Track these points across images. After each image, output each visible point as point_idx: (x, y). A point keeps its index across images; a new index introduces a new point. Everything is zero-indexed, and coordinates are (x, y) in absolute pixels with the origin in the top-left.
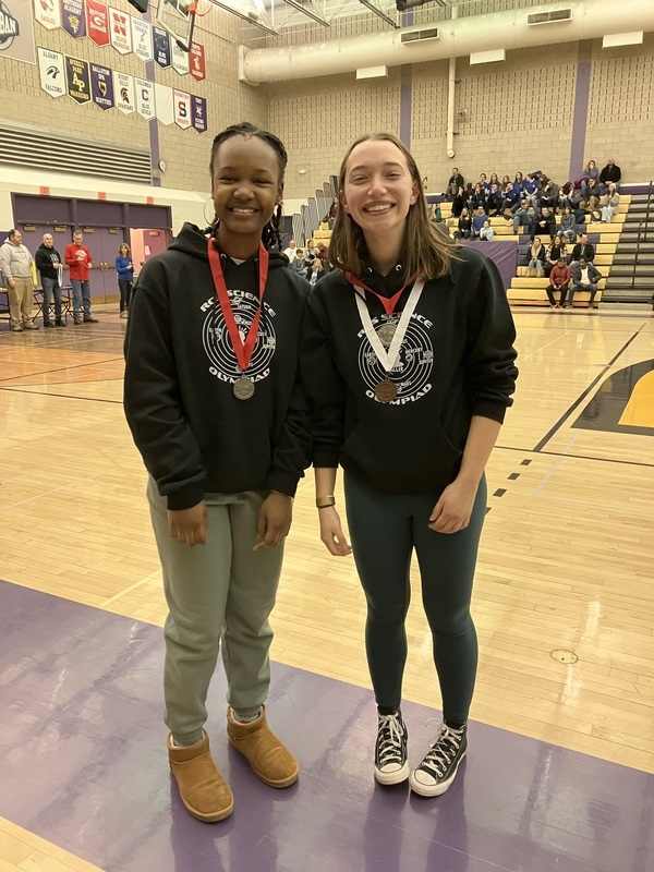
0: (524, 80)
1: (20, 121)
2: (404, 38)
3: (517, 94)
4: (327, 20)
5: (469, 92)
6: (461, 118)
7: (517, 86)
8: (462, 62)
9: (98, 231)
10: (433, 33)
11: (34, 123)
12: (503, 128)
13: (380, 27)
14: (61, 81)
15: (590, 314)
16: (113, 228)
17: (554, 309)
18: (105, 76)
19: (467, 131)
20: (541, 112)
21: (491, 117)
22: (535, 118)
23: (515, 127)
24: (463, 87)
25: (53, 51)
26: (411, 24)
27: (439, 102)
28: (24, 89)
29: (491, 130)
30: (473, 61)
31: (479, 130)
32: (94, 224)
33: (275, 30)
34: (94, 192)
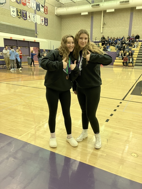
0: (118, 16)
1: (6, 22)
2: (92, 6)
3: (117, 19)
4: (75, 1)
5: (106, 18)
6: (104, 24)
7: (117, 17)
8: (105, 12)
9: (23, 47)
10: (99, 5)
11: (9, 23)
12: (113, 27)
13: (87, 3)
14: (15, 14)
15: (132, 68)
16: (26, 47)
17: (124, 67)
18: (25, 13)
19: (105, 27)
20: (122, 23)
21: (111, 24)
22: (120, 25)
23: (116, 26)
24: (105, 17)
25: (13, 7)
26: (93, 3)
27: (99, 20)
28: (7, 15)
29: (111, 27)
30: (107, 11)
31: (108, 27)
32: (22, 46)
33: (63, 3)
34: (22, 39)
